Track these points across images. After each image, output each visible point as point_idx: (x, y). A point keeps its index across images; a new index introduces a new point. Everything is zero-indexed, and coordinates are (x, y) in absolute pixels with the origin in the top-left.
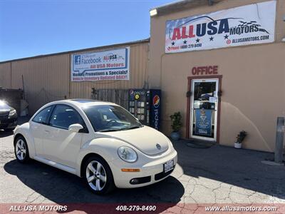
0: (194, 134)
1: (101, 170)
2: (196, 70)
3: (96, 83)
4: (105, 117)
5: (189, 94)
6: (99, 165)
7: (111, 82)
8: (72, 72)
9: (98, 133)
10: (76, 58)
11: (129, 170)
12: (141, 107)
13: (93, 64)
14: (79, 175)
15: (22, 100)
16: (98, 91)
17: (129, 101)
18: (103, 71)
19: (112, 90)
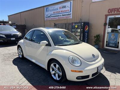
0: (106, 46)
1: (59, 69)
2: (111, 11)
3: (56, 20)
4: (60, 37)
5: (105, 24)
6: (57, 66)
7: (63, 20)
8: (45, 16)
9: (57, 46)
10: (47, 9)
11: (76, 71)
12: (78, 32)
13: (54, 11)
14: (46, 69)
15: (25, 30)
16: (57, 25)
17: (72, 29)
18: (59, 15)
19: (63, 24)
